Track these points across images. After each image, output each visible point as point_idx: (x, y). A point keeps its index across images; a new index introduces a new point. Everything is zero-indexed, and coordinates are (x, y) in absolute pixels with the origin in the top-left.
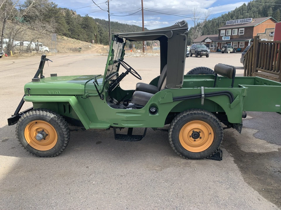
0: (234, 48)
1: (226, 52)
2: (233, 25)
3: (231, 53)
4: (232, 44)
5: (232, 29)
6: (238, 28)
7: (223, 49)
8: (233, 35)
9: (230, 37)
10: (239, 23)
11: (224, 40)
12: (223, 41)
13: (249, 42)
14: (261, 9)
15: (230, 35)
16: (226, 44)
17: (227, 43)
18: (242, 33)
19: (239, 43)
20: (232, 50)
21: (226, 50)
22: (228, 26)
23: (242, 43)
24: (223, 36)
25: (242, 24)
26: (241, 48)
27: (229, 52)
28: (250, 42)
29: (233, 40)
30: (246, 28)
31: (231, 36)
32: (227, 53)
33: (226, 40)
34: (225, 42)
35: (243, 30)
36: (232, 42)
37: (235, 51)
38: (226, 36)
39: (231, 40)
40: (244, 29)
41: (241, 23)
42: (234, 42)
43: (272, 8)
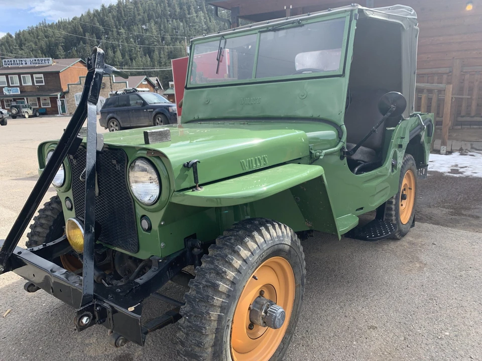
0: (34, 109)
1: (20, 116)
2: (19, 68)
3: (30, 117)
4: (26, 102)
5: (19, 74)
6: (32, 74)
7: (14, 111)
8: (23, 85)
9: (18, 88)
10: (29, 64)
11: (7, 94)
12: (6, 96)
13: (57, 98)
14: (44, 47)
15: (19, 85)
16: (15, 102)
17: (15, 100)
18: (41, 82)
19: (39, 99)
20: (31, 112)
21: (19, 112)
22: (8, 68)
23: (45, 100)
24: (4, 87)
25: (35, 67)
26: (46, 108)
27: (27, 116)
28: (60, 98)
29: (26, 94)
30: (45, 74)
31: (21, 87)
32: (24, 117)
33: (11, 93)
34: (11, 98)
35: (42, 78)
36: (25, 99)
37: (38, 114)
38: (9, 86)
39: (23, 94)
40: (42, 75)
41: (32, 65)
42: (29, 98)
43: (62, 46)
